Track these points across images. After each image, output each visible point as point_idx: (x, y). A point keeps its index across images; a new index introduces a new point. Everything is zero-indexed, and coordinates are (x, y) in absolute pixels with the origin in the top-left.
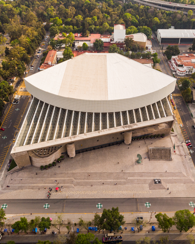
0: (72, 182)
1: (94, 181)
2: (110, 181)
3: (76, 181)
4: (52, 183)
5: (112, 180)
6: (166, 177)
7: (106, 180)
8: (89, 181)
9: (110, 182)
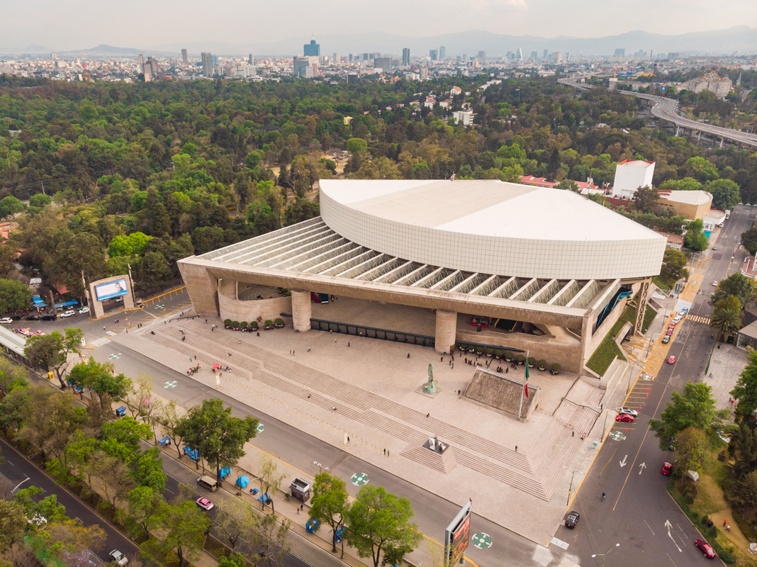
0: (254, 368)
1: (297, 384)
2: (328, 397)
3: (263, 369)
4: (221, 356)
5: (334, 399)
6: (470, 447)
7: (319, 393)
8: (287, 380)
9: (327, 400)
